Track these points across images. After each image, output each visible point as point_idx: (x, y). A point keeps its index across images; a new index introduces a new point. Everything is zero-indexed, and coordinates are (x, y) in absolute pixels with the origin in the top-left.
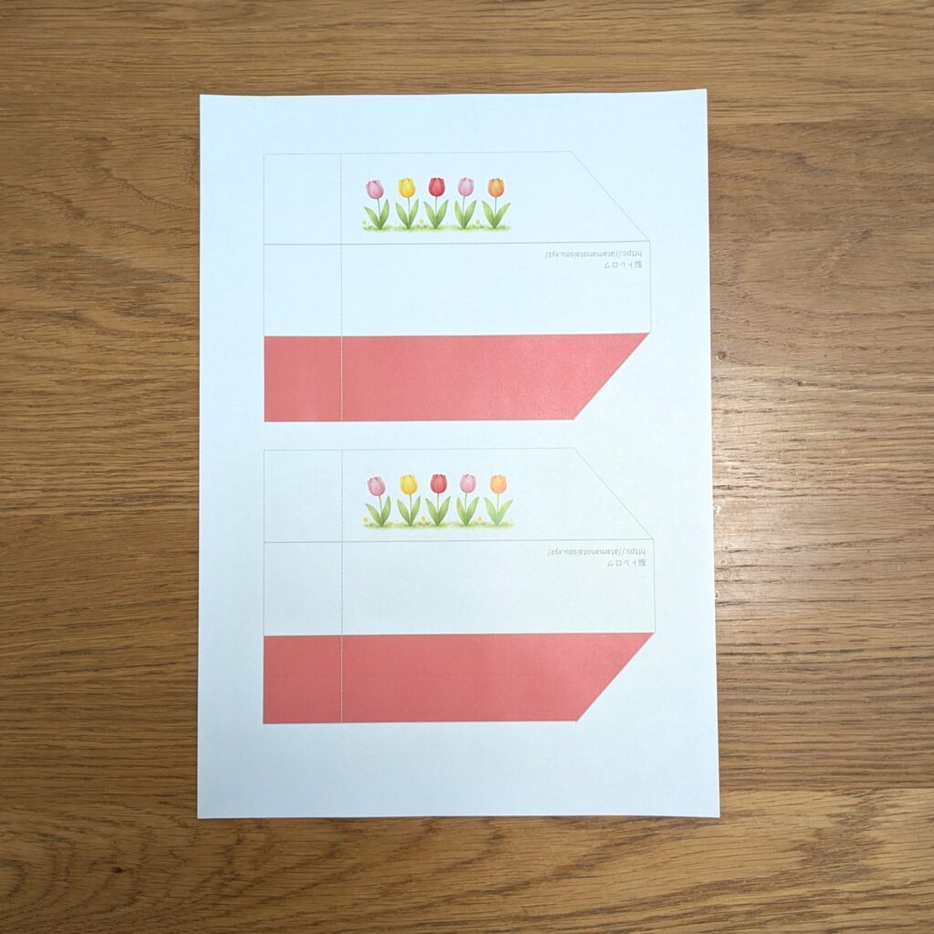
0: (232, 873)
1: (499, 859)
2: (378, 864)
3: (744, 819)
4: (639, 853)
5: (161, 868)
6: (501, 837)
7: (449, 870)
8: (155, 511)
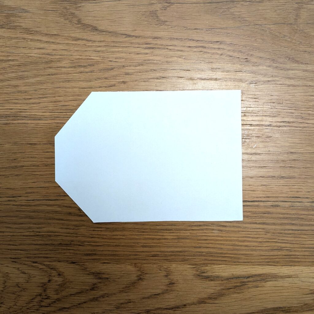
0: (46, 295)
1: (172, 293)
2: (115, 294)
3: (288, 279)
4: (238, 293)
5: (12, 292)
6: (173, 283)
7: (148, 298)
8: (13, 123)
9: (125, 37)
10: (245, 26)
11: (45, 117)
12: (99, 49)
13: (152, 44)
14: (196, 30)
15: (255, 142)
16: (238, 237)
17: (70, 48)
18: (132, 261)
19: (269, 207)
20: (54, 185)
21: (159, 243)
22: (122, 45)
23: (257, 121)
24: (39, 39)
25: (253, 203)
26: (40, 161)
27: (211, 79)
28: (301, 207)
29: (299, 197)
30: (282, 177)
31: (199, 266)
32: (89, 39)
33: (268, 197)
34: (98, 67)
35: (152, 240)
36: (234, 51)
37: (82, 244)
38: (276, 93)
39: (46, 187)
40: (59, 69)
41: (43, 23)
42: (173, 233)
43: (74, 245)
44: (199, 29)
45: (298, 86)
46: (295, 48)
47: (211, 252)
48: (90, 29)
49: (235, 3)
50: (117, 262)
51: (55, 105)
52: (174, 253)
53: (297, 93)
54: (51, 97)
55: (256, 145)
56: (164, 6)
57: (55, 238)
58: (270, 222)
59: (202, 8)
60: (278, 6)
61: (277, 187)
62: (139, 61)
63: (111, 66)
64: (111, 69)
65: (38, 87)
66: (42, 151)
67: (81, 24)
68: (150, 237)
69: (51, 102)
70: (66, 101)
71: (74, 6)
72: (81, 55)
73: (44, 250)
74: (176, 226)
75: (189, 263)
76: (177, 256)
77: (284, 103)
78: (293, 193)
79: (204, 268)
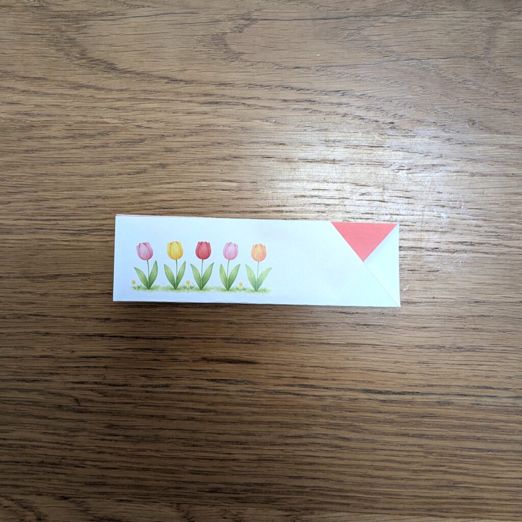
9: (166, 83)
10: (390, 61)
11: (19, 229)
12: (118, 104)
13: (215, 96)
14: (297, 70)
15: (407, 280)
16: (373, 461)
17: (66, 102)
18: (173, 499)
19: (432, 405)
20: (33, 354)
21: (222, 467)
22: (159, 98)
23: (410, 240)
24: (11, 86)
25: (402, 396)
26: (9, 308)
27: (324, 161)
28: (495, 406)
29: (491, 386)
30: (458, 348)
31: (297, 513)
32: (100, 85)
33: (432, 386)
34: (116, 138)
35: (210, 461)
36: (368, 109)
37: (80, 464)
38: (449, 189)
39: (17, 357)
40: (45, 140)
41: (19, 57)
42: (249, 449)
43: (67, 465)
44: (304, 68)
45: (491, 175)
46: (485, 103)
47: (321, 487)
48: (102, 67)
49: (372, 18)
50: (145, 500)
51: (37, 207)
52: (252, 488)
53: (488, 188)
54: (30, 192)
55: (408, 286)
56: (239, 25)
57: (31, 451)
58: (434, 433)
59: (309, 28)
60: (454, 25)
61: (449, 366)
62: (191, 127)
63: (139, 135)
64: (139, 141)
65: (6, 174)
66: (12, 290)
67: (86, 58)
68: (207, 455)
69: (30, 201)
70: (56, 199)
71: (75, 26)
72: (84, 116)
73: (13, 473)
74: (255, 435)
75: (279, 507)
76: (257, 493)
77: (462, 207)
78: (480, 379)
79: (308, 517)
